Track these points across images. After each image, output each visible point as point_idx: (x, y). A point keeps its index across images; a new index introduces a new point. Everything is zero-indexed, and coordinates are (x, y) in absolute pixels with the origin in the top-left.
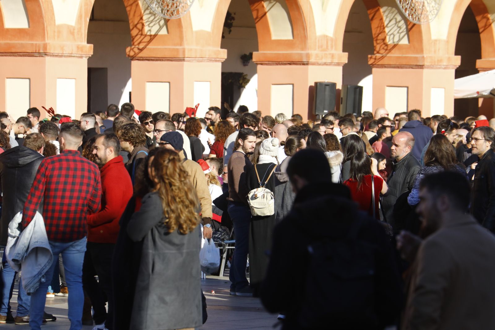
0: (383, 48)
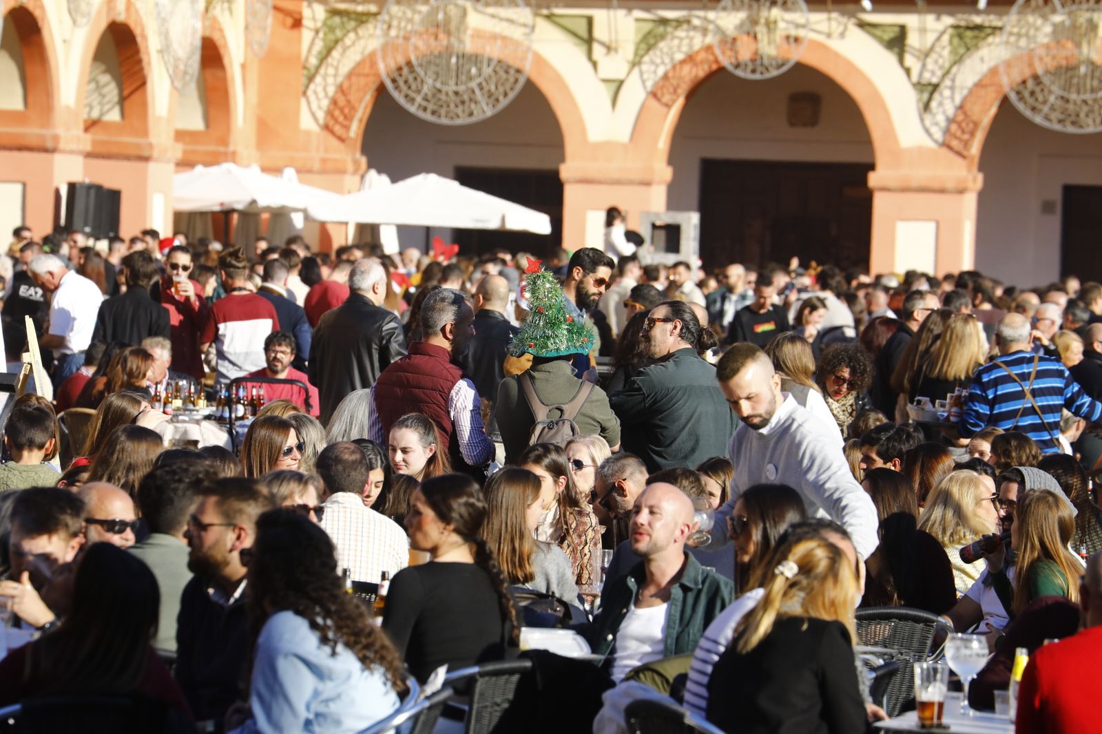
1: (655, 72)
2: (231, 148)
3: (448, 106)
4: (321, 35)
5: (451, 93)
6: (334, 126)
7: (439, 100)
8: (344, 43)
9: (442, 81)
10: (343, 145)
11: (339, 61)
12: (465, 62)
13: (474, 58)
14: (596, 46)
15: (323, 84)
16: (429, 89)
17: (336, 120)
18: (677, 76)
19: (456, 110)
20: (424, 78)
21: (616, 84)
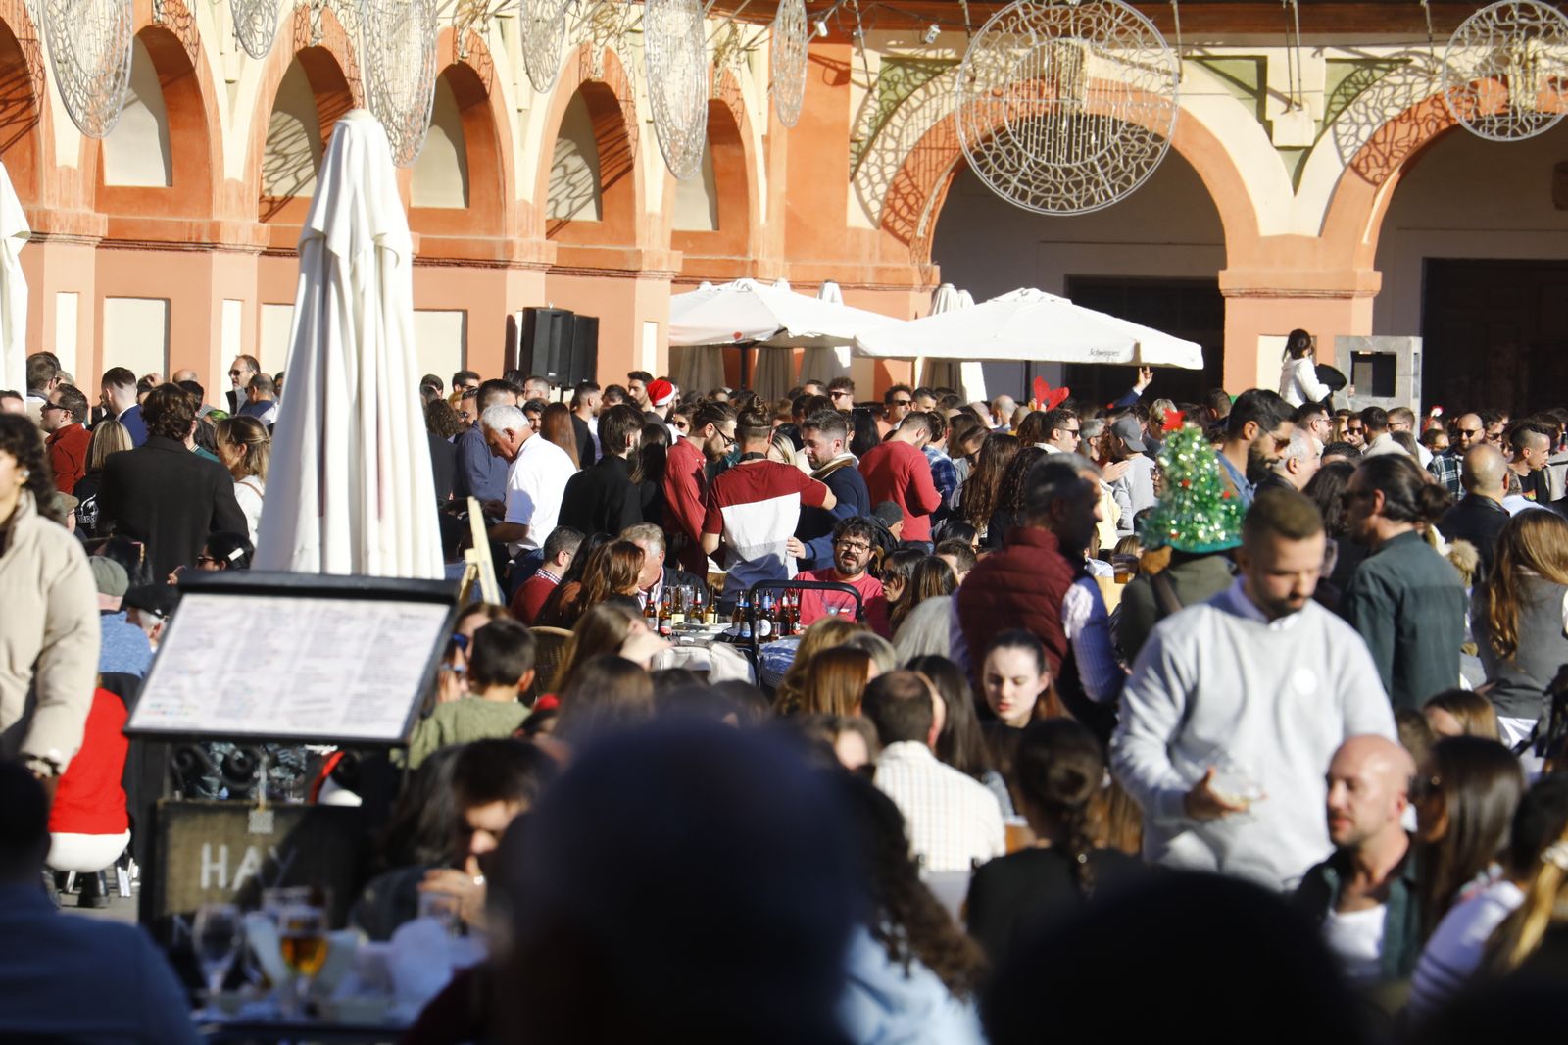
1: (1357, 136)
2: (751, 257)
3: (1057, 190)
4: (876, 94)
5: (1060, 171)
6: (894, 221)
7: (1044, 182)
8: (909, 103)
9: (1048, 154)
10: (907, 248)
11: (901, 130)
12: (1081, 127)
13: (1093, 120)
14: (1270, 100)
15: (879, 162)
16: (1029, 166)
17: (897, 213)
18: (1388, 139)
19: (1068, 196)
20: (1023, 151)
21: (1301, 152)
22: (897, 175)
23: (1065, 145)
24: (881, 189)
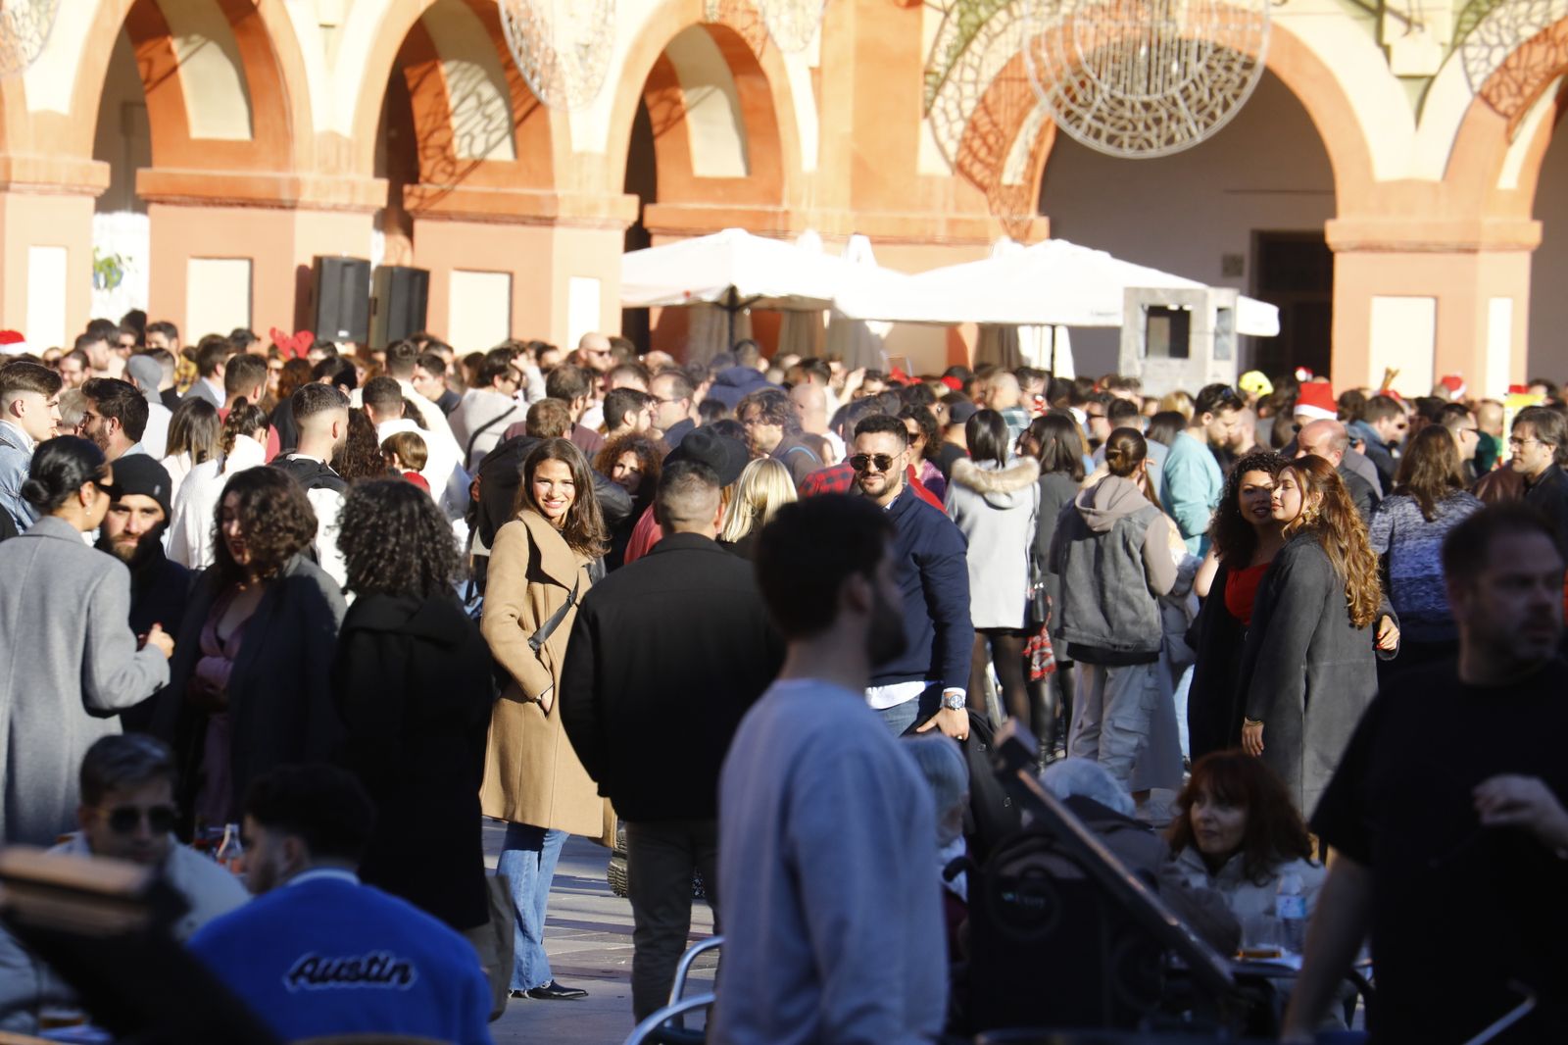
0: (443, 171)
1: (1488, 59)
2: (785, 206)
3: (1135, 128)
4: (955, 16)
5: (1138, 106)
6: (971, 164)
7: (1121, 118)
8: (989, 28)
9: (1125, 86)
10: (982, 197)
11: (981, 58)
12: (1161, 53)
13: (1176, 46)
14: (1389, 21)
15: (957, 96)
16: (1104, 100)
17: (975, 156)
18: (1523, 64)
19: (1147, 134)
20: (1097, 82)
21: (1422, 83)
22: (975, 111)
23: (1143, 75)
24: (959, 127)
